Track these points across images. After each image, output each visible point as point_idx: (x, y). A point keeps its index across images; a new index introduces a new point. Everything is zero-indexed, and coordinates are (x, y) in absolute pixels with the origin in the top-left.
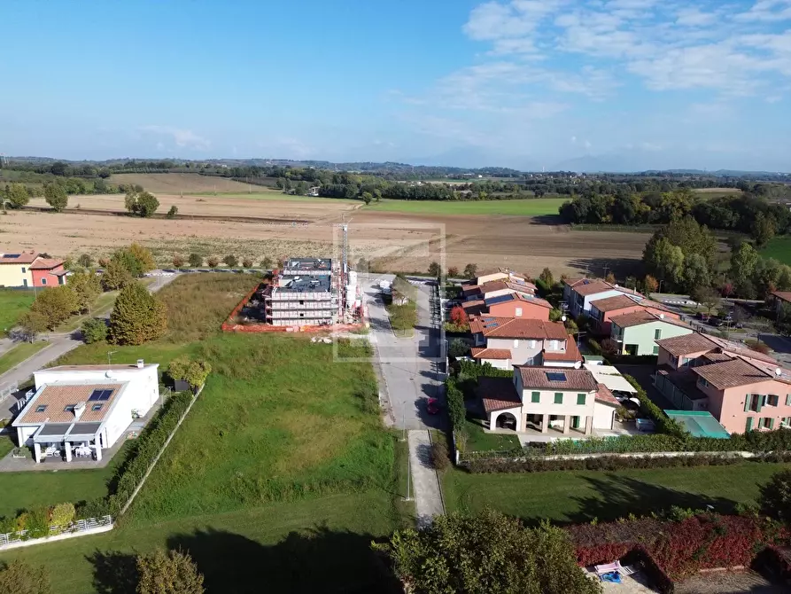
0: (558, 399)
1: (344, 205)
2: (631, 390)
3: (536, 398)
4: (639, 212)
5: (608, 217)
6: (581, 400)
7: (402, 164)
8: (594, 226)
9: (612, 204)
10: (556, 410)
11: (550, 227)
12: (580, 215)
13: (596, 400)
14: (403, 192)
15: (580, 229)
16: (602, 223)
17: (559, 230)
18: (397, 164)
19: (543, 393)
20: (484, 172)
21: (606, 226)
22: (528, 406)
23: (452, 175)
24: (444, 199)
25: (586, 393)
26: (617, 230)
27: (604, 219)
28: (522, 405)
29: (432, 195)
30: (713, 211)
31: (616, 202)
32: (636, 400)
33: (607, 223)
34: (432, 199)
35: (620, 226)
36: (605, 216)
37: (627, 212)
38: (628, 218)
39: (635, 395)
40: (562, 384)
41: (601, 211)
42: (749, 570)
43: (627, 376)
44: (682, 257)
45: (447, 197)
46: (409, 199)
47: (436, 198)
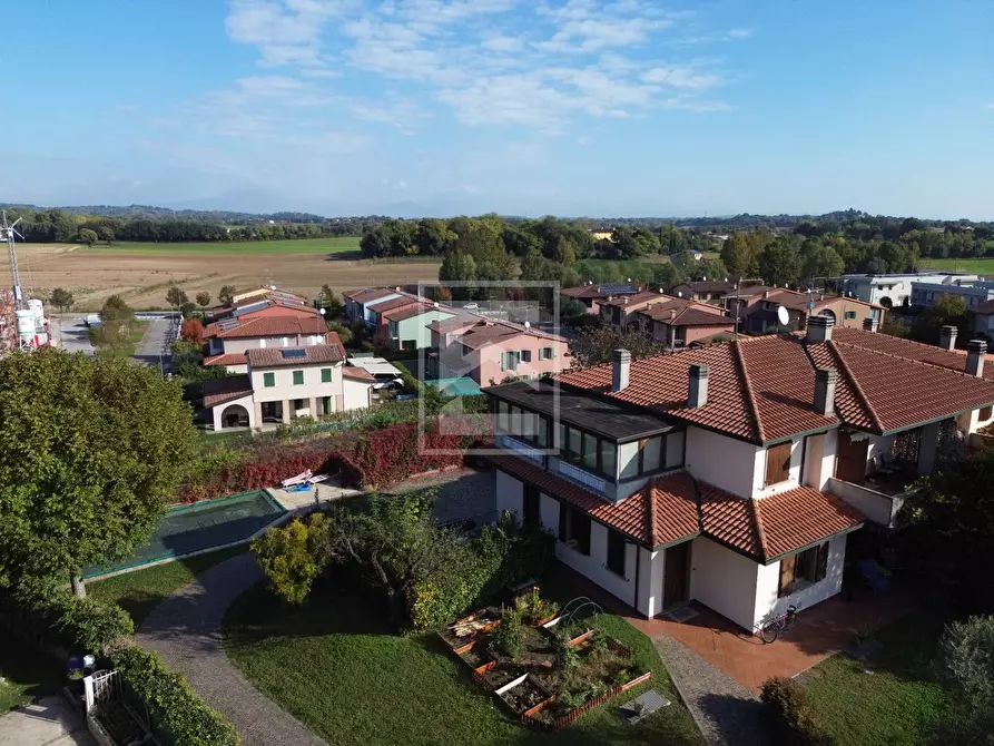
0: (298, 379)
1: (52, 249)
2: (395, 371)
3: (269, 381)
4: (447, 241)
5: (414, 247)
6: (326, 377)
7: (157, 209)
8: (400, 259)
9: (417, 233)
10: (299, 392)
11: (349, 262)
12: (382, 246)
13: (345, 377)
14: (149, 231)
15: (383, 263)
16: (407, 255)
17: (359, 265)
18: (150, 208)
19: (278, 374)
20: (276, 217)
21: (411, 258)
22: (262, 393)
23: (232, 220)
24: (213, 239)
25: (331, 367)
26: (425, 262)
27: (409, 250)
28: (252, 393)
29: (194, 235)
30: (520, 237)
31: (421, 230)
32: (400, 381)
33: (413, 254)
34: (194, 240)
35: (428, 258)
36: (410, 246)
37: (434, 241)
38: (435, 247)
39: (399, 376)
40: (300, 360)
41: (405, 241)
42: (462, 468)
43: (396, 363)
44: (474, 265)
45: (217, 236)
46: (159, 240)
47: (201, 239)
